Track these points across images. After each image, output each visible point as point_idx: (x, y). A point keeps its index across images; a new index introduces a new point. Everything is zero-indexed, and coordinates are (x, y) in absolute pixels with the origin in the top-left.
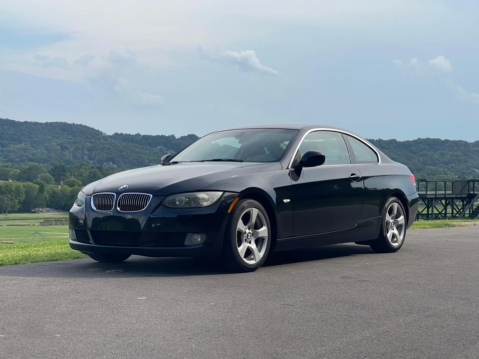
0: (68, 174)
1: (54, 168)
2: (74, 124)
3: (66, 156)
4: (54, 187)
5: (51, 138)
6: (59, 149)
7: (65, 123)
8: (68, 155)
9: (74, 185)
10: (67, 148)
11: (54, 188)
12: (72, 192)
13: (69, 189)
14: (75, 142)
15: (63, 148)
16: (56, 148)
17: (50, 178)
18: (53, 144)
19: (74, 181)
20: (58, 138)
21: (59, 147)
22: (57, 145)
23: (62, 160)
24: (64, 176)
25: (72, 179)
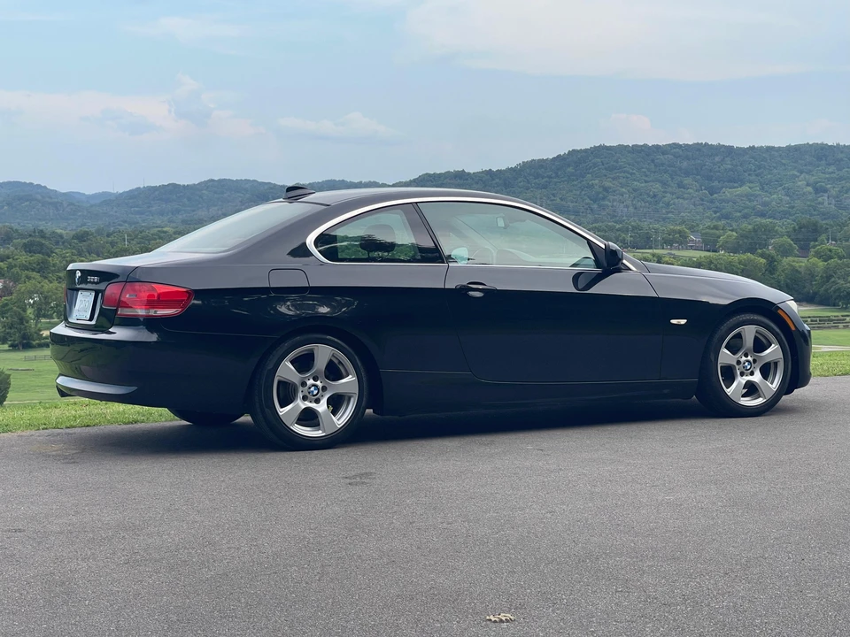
0: (823, 237)
1: (797, 227)
2: (838, 145)
3: (823, 203)
4: (794, 261)
5: (796, 173)
6: (810, 193)
7: (822, 144)
8: (827, 203)
9: (831, 258)
10: (825, 191)
11: (794, 264)
12: (827, 269)
13: (821, 264)
14: (840, 179)
15: (819, 190)
16: (805, 190)
17: (790, 245)
18: (800, 183)
19: (830, 251)
20: (809, 172)
21: (810, 189)
22: (808, 185)
23: (815, 213)
24: (816, 240)
25: (830, 245)
